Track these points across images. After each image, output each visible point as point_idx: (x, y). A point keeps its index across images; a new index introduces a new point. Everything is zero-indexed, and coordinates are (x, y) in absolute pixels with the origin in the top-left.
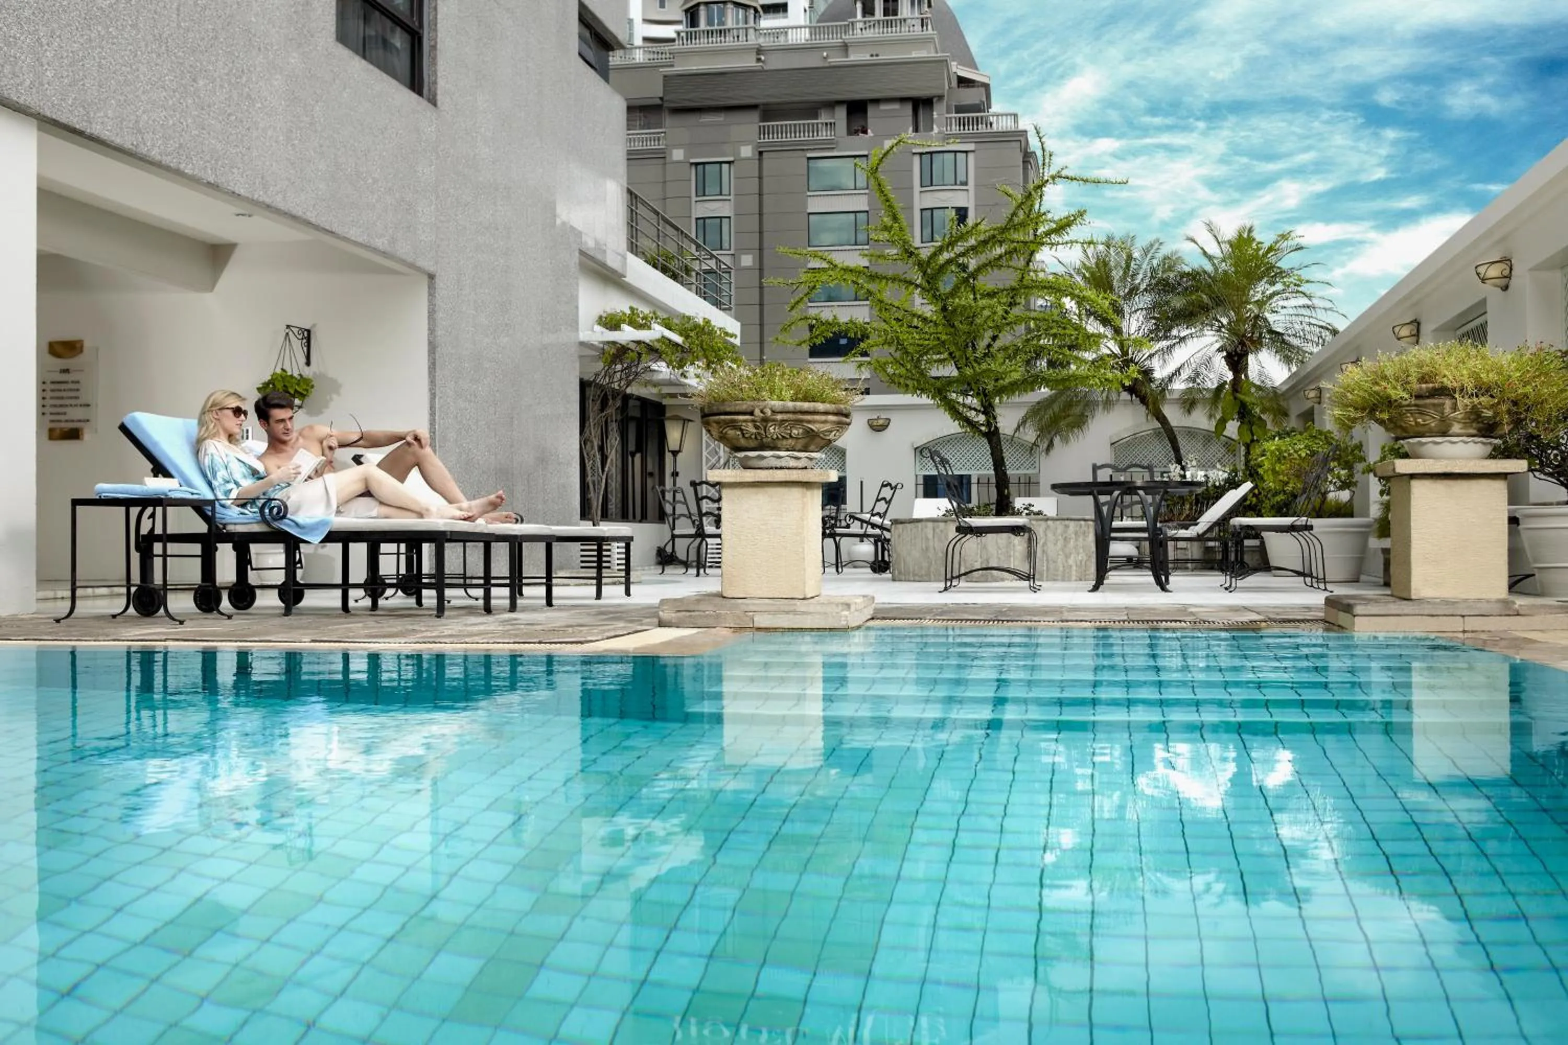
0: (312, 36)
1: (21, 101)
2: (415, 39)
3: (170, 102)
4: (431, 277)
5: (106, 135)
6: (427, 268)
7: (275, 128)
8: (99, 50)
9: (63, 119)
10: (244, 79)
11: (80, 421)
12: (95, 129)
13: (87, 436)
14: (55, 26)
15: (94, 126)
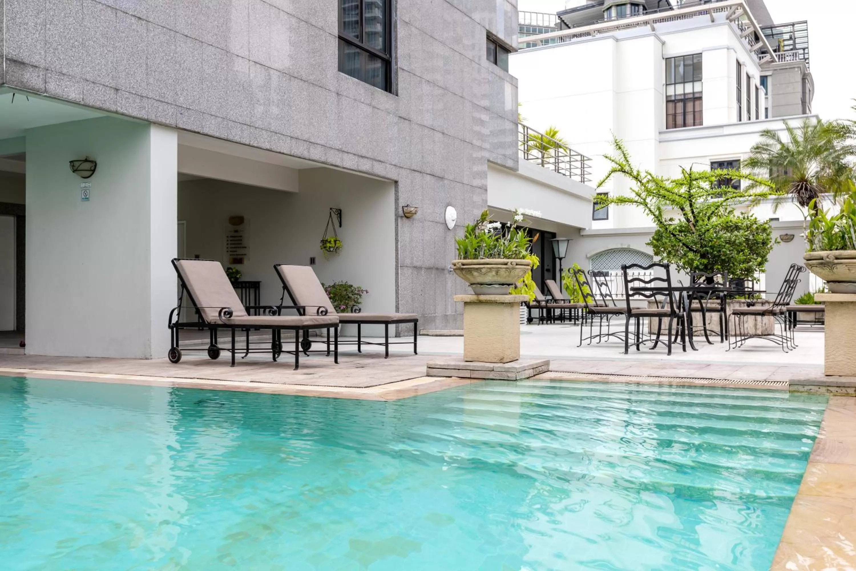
0: (325, 71)
1: (168, 122)
2: (387, 64)
3: (245, 113)
4: (396, 182)
5: (211, 133)
6: (393, 178)
7: (303, 119)
8: (207, 93)
9: (189, 128)
10: (286, 96)
11: (242, 255)
12: (206, 131)
13: (246, 262)
14: (184, 85)
15: (205, 129)
